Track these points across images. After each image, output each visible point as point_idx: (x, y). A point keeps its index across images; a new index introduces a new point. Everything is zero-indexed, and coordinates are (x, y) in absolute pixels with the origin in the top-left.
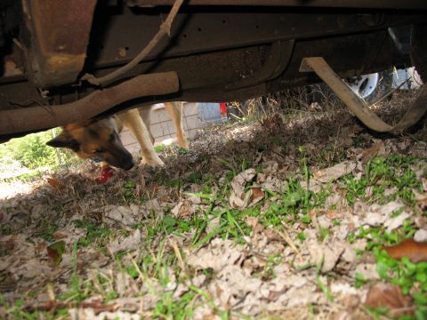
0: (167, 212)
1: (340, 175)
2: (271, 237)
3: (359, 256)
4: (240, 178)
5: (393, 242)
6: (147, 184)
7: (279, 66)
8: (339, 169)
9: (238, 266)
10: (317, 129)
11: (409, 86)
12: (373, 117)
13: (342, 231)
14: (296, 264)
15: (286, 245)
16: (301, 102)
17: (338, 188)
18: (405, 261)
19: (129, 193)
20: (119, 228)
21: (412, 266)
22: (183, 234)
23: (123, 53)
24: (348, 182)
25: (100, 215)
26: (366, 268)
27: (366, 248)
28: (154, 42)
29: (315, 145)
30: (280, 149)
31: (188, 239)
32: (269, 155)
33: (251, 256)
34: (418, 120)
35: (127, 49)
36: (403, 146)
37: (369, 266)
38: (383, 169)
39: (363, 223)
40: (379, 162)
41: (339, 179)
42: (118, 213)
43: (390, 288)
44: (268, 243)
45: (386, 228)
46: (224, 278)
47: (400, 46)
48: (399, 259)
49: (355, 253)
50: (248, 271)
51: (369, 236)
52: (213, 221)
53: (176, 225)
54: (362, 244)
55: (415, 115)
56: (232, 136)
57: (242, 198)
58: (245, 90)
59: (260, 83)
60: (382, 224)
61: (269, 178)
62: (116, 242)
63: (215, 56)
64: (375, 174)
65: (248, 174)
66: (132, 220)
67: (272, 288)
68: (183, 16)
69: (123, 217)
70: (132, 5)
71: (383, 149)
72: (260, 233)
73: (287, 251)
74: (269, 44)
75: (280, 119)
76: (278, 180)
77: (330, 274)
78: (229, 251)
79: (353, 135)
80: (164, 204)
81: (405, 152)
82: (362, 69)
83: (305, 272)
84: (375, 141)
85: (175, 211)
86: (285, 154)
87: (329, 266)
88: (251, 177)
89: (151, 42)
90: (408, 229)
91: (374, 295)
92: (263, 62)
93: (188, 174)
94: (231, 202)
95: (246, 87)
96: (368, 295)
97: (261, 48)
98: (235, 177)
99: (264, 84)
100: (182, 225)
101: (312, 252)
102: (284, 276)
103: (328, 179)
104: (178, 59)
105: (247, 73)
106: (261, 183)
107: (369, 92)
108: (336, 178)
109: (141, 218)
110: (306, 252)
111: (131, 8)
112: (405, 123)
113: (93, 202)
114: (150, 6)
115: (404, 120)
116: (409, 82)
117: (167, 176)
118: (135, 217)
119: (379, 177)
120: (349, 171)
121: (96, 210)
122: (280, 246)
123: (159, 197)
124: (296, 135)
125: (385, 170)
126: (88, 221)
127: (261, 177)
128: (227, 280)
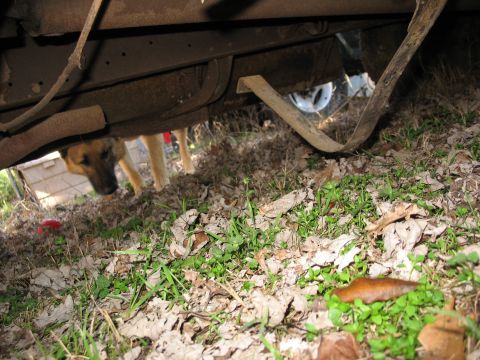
0: (102, 270)
1: (289, 207)
2: (214, 290)
3: (310, 302)
4: (181, 222)
5: (345, 282)
6: (81, 237)
7: (219, 87)
8: (288, 201)
9: (177, 332)
10: (268, 152)
11: (365, 93)
12: (321, 137)
13: (290, 276)
14: (243, 319)
15: (231, 298)
16: (252, 123)
17: (288, 222)
18: (359, 303)
19: (59, 251)
20: (50, 295)
21: (366, 309)
22: (120, 296)
23: (37, 88)
24: (299, 214)
25: (27, 281)
26: (317, 316)
27: (318, 292)
28: (63, 77)
29: (267, 171)
30: (228, 180)
31: (127, 300)
32: (218, 187)
33: (192, 317)
34: (368, 135)
35: (41, 83)
36: (359, 164)
37: (320, 313)
38: (336, 195)
39: (312, 264)
40: (331, 187)
41: (290, 211)
42: (45, 277)
43: (344, 338)
44: (211, 298)
45: (337, 267)
46: (160, 349)
47: (351, 51)
48: (352, 302)
49: (305, 299)
50: (188, 336)
51: (320, 278)
52: (153, 277)
53: (112, 285)
54: (313, 288)
55: (364, 130)
56: (178, 169)
57: (184, 246)
58: (184, 116)
59: (201, 107)
60: (332, 263)
61: (213, 218)
62: (45, 314)
63: (147, 82)
64: (328, 201)
65: (190, 216)
66: (63, 285)
67: (216, 353)
68: (93, 43)
69: (52, 281)
70: (36, 35)
71: (337, 169)
72: (201, 287)
73: (233, 305)
74: (205, 63)
75: (229, 145)
76: (223, 220)
77: (279, 328)
78: (165, 314)
79: (306, 156)
80: (99, 261)
81: (361, 170)
82: (312, 81)
83: (253, 329)
84: (328, 161)
85: (111, 269)
86: (235, 184)
87: (277, 318)
88: (193, 219)
89: (60, 78)
90: (360, 266)
91: (326, 349)
92: (201, 84)
93: (127, 220)
94: (172, 251)
95: (187, 113)
96: (319, 349)
97: (197, 68)
98: (176, 222)
99: (205, 108)
100: (118, 284)
101: (257, 306)
102: (229, 337)
103: (277, 213)
104: (103, 90)
105: (185, 97)
106: (204, 225)
107: (324, 104)
108: (285, 211)
109: (73, 281)
110: (251, 306)
111: (35, 38)
112: (356, 141)
113: (19, 267)
114: (57, 34)
115: (354, 138)
116: (363, 89)
117: (105, 225)
118: (67, 280)
119: (332, 204)
120: (299, 202)
121: (23, 276)
122: (225, 300)
123: (93, 252)
124: (246, 161)
125: (338, 196)
126: (12, 290)
127: (205, 218)
128: (164, 350)
